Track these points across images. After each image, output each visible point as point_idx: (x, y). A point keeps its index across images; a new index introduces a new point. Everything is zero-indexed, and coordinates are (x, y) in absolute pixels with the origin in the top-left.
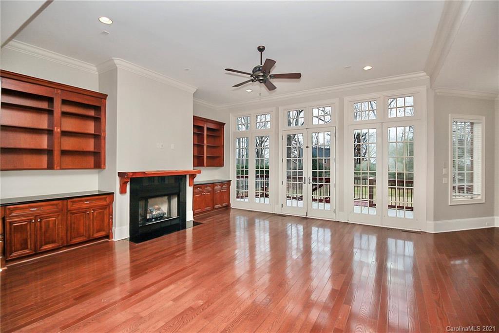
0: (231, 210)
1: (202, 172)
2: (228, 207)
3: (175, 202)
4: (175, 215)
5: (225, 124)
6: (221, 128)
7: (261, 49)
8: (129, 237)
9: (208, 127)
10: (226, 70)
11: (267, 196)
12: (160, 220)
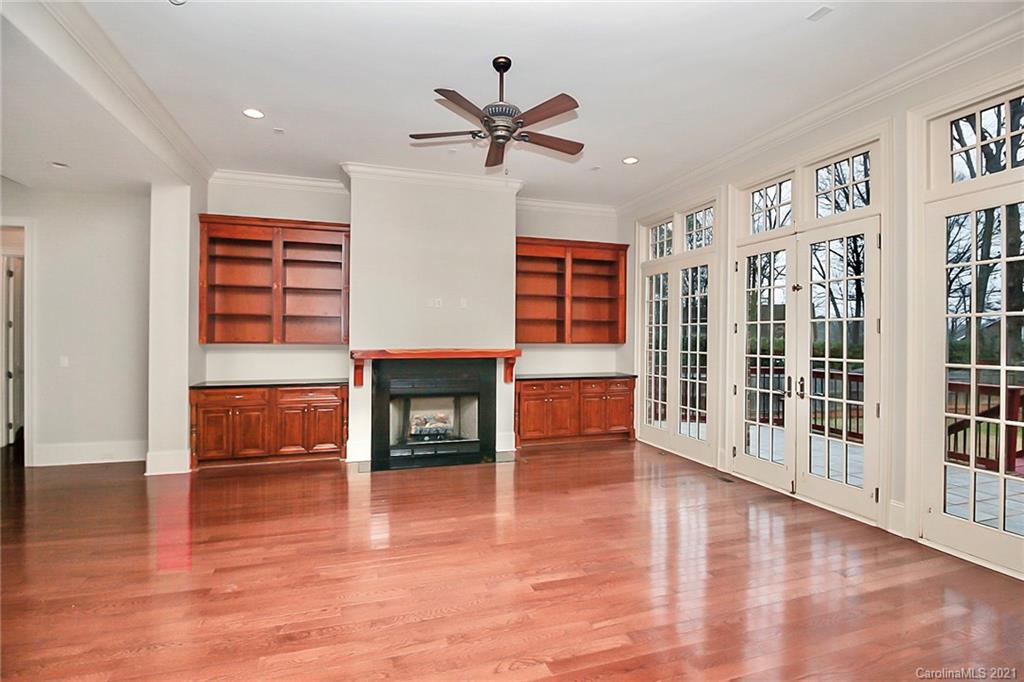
0: (637, 445)
1: (523, 354)
2: (628, 436)
3: (472, 410)
4: (472, 434)
5: (628, 246)
6: (618, 256)
7: (502, 66)
8: (370, 459)
9: (577, 256)
10: (411, 136)
11: (703, 419)
12: (440, 439)
